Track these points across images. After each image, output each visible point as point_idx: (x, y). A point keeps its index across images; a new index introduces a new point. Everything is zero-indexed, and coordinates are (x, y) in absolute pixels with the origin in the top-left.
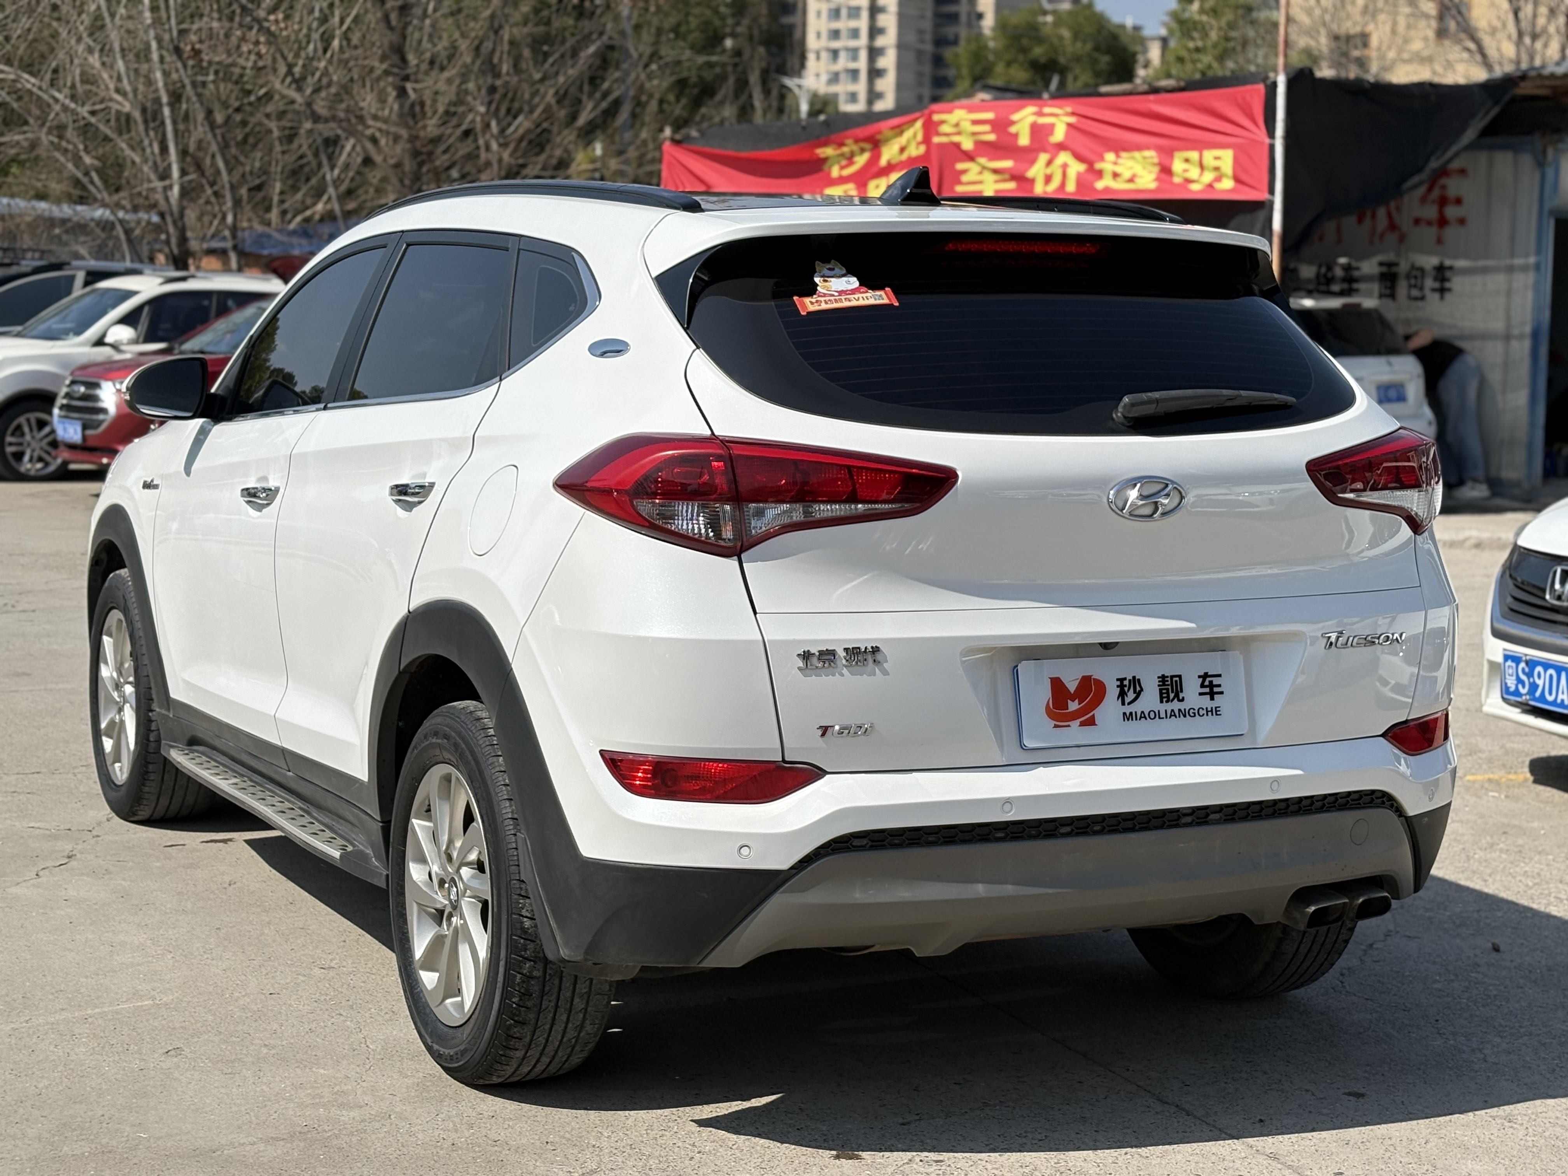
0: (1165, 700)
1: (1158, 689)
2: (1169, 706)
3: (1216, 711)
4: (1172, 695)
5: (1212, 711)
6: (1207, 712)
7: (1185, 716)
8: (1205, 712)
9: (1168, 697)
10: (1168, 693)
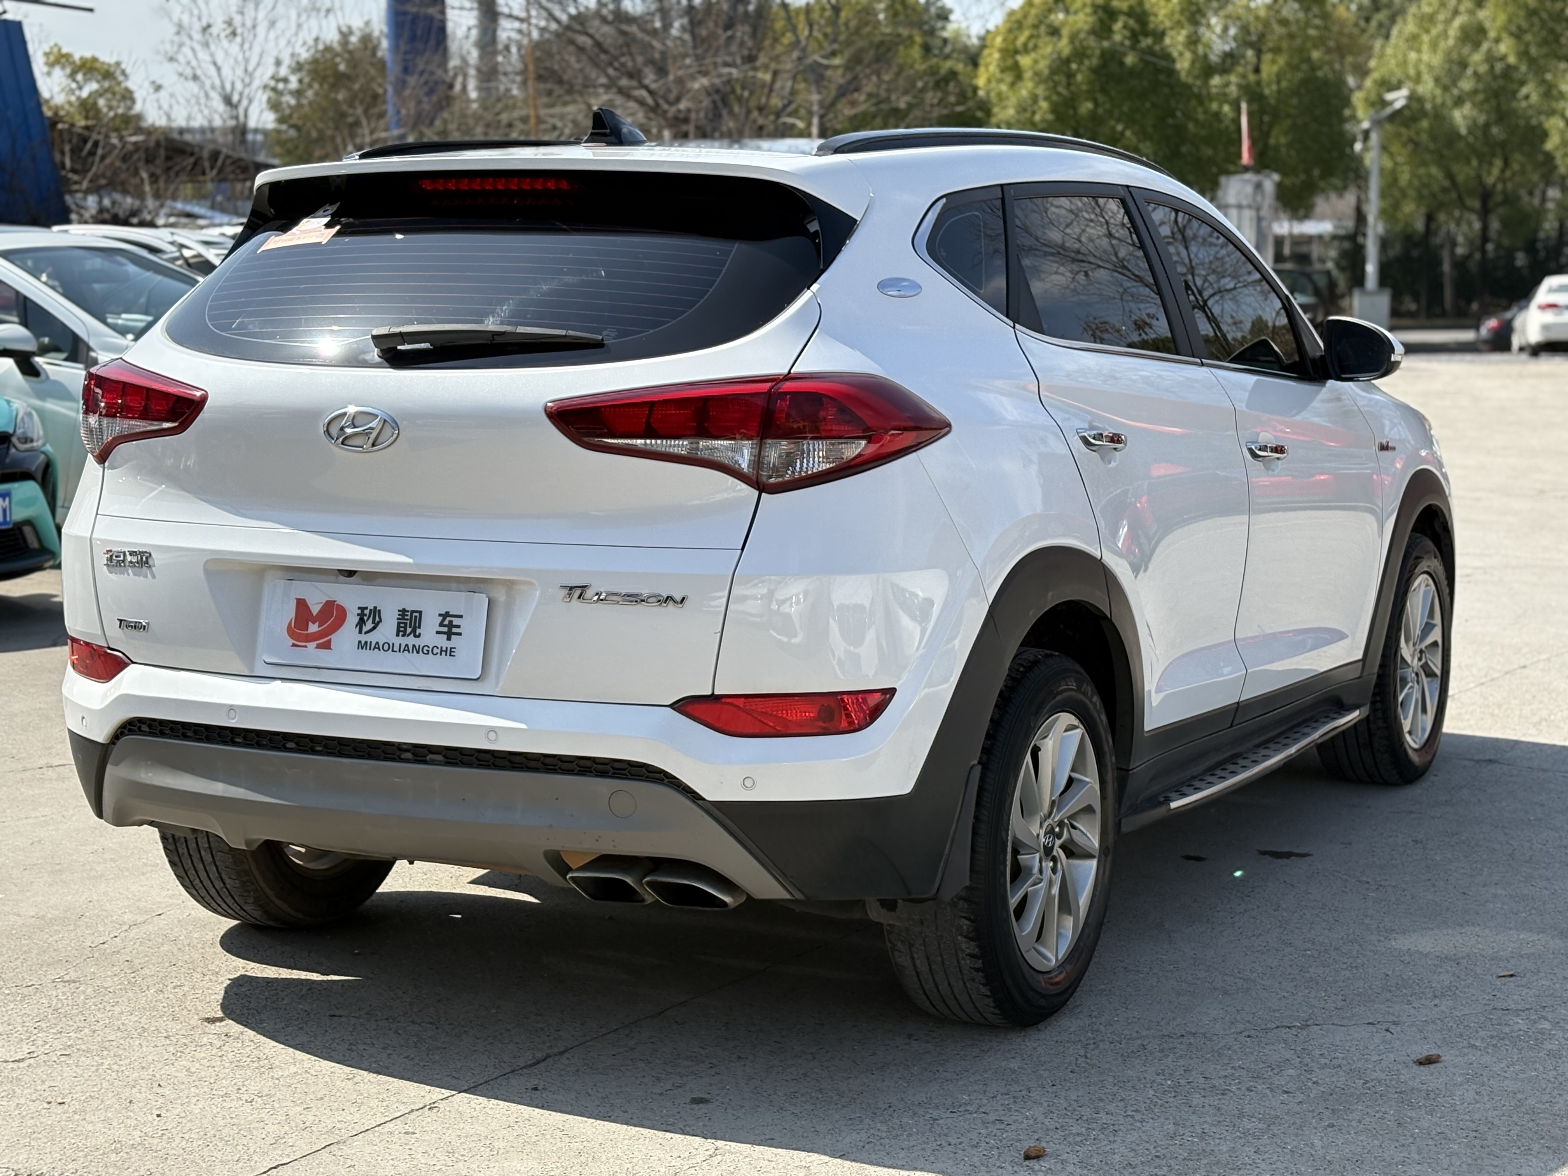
0: (401, 634)
1: (396, 621)
2: (404, 641)
3: (451, 652)
4: (409, 630)
5: (446, 651)
6: (442, 651)
7: (418, 652)
8: (439, 651)
9: (405, 632)
10: (405, 628)
